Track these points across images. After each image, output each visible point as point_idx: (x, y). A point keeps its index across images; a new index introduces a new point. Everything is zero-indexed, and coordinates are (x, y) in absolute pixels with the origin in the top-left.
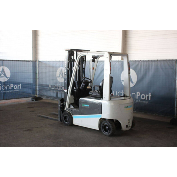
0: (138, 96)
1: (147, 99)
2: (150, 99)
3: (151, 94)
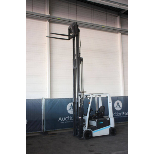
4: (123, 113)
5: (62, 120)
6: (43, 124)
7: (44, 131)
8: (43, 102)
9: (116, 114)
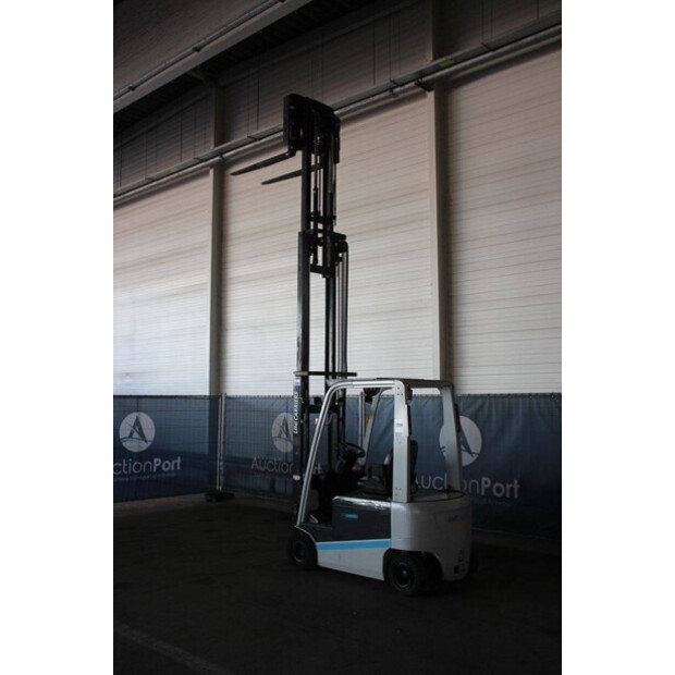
0: (486, 489)
1: (508, 495)
2: (516, 496)
3: (519, 483)
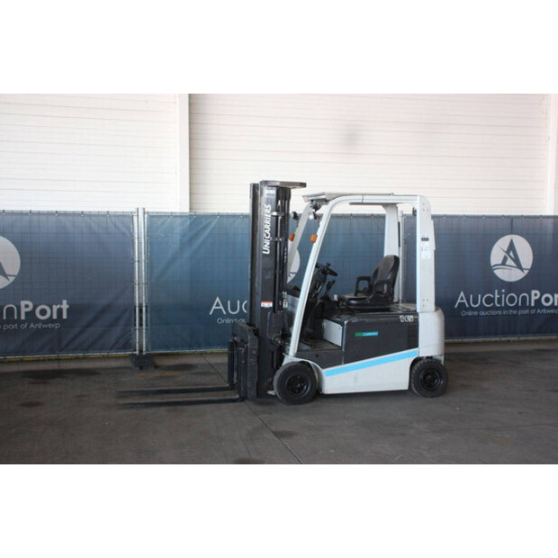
4: (535, 295)
5: (225, 313)
6: (141, 325)
7: (141, 351)
8: (140, 228)
9: (497, 296)
